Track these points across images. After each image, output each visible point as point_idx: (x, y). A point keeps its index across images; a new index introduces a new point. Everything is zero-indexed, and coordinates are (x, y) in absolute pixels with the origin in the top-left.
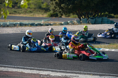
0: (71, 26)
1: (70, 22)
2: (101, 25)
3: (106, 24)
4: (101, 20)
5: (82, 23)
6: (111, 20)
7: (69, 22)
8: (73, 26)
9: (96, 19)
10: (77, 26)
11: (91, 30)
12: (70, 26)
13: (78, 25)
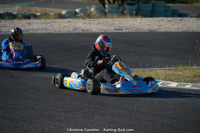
0: (84, 21)
1: (81, 11)
2: (151, 19)
3: (163, 18)
4: (151, 8)
5: (109, 15)
6: (172, 8)
7: (77, 10)
8: (87, 20)
9: (139, 6)
10: (96, 21)
11: (130, 31)
12: (81, 20)
13: (100, 20)
